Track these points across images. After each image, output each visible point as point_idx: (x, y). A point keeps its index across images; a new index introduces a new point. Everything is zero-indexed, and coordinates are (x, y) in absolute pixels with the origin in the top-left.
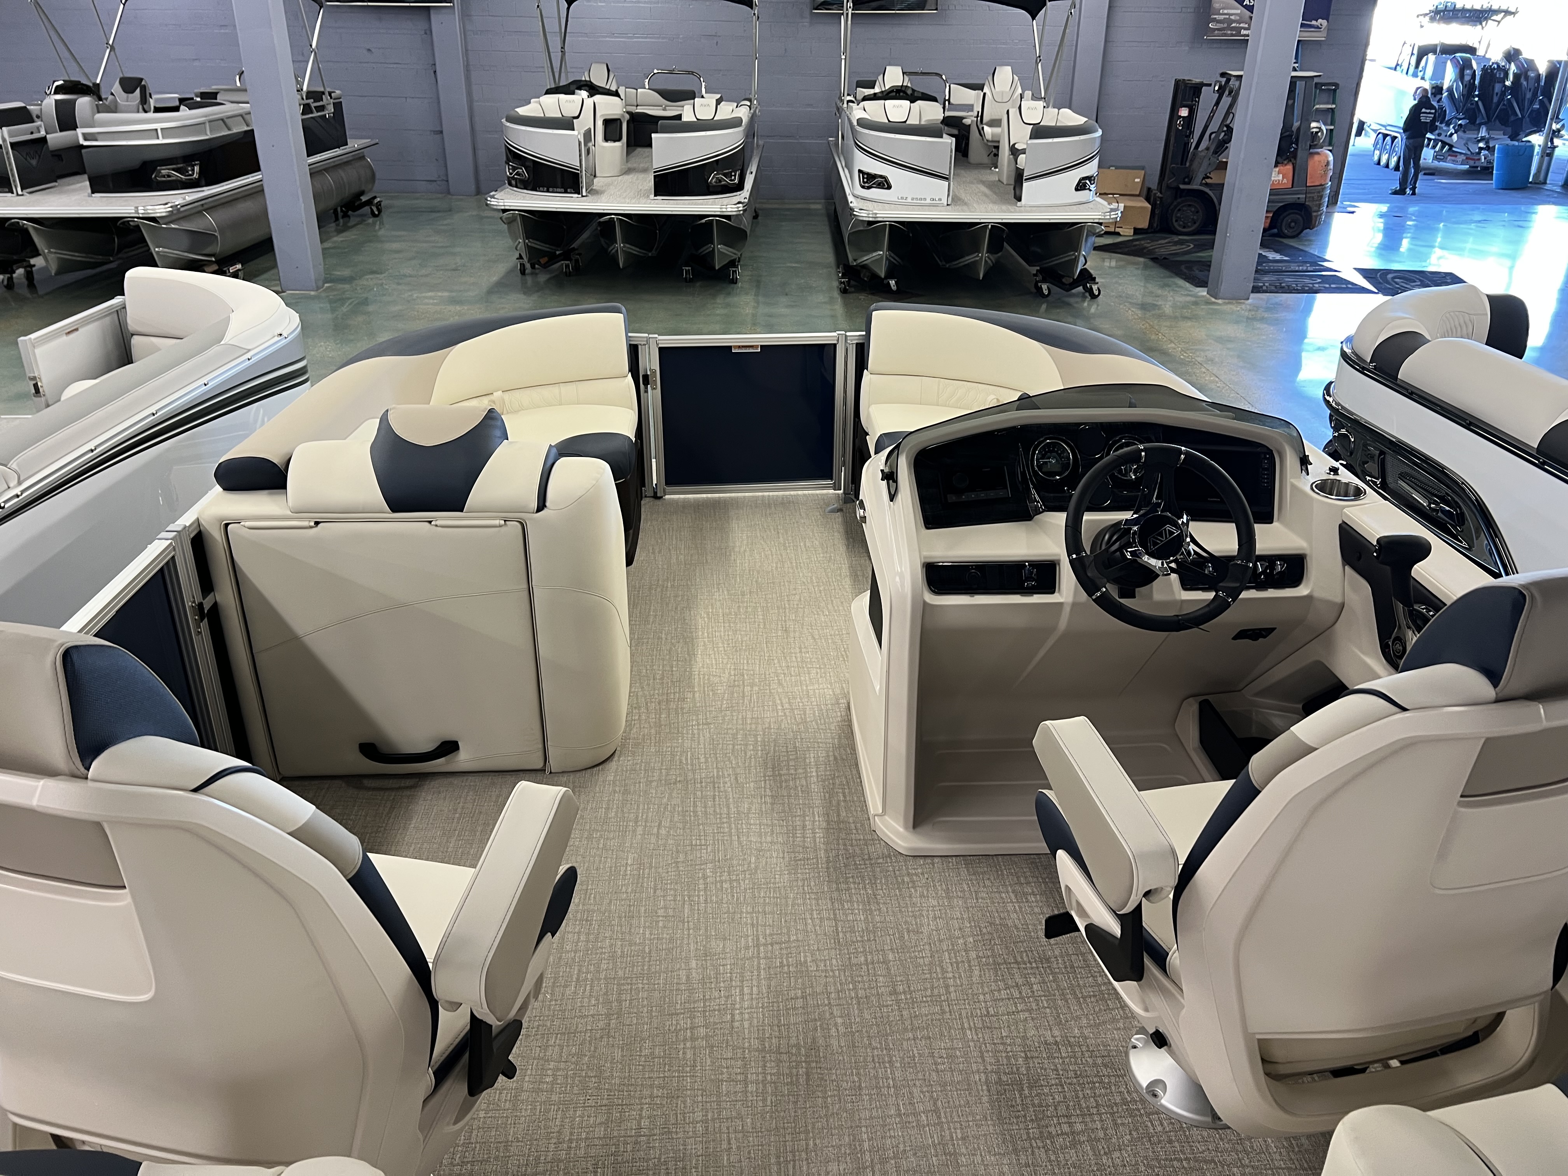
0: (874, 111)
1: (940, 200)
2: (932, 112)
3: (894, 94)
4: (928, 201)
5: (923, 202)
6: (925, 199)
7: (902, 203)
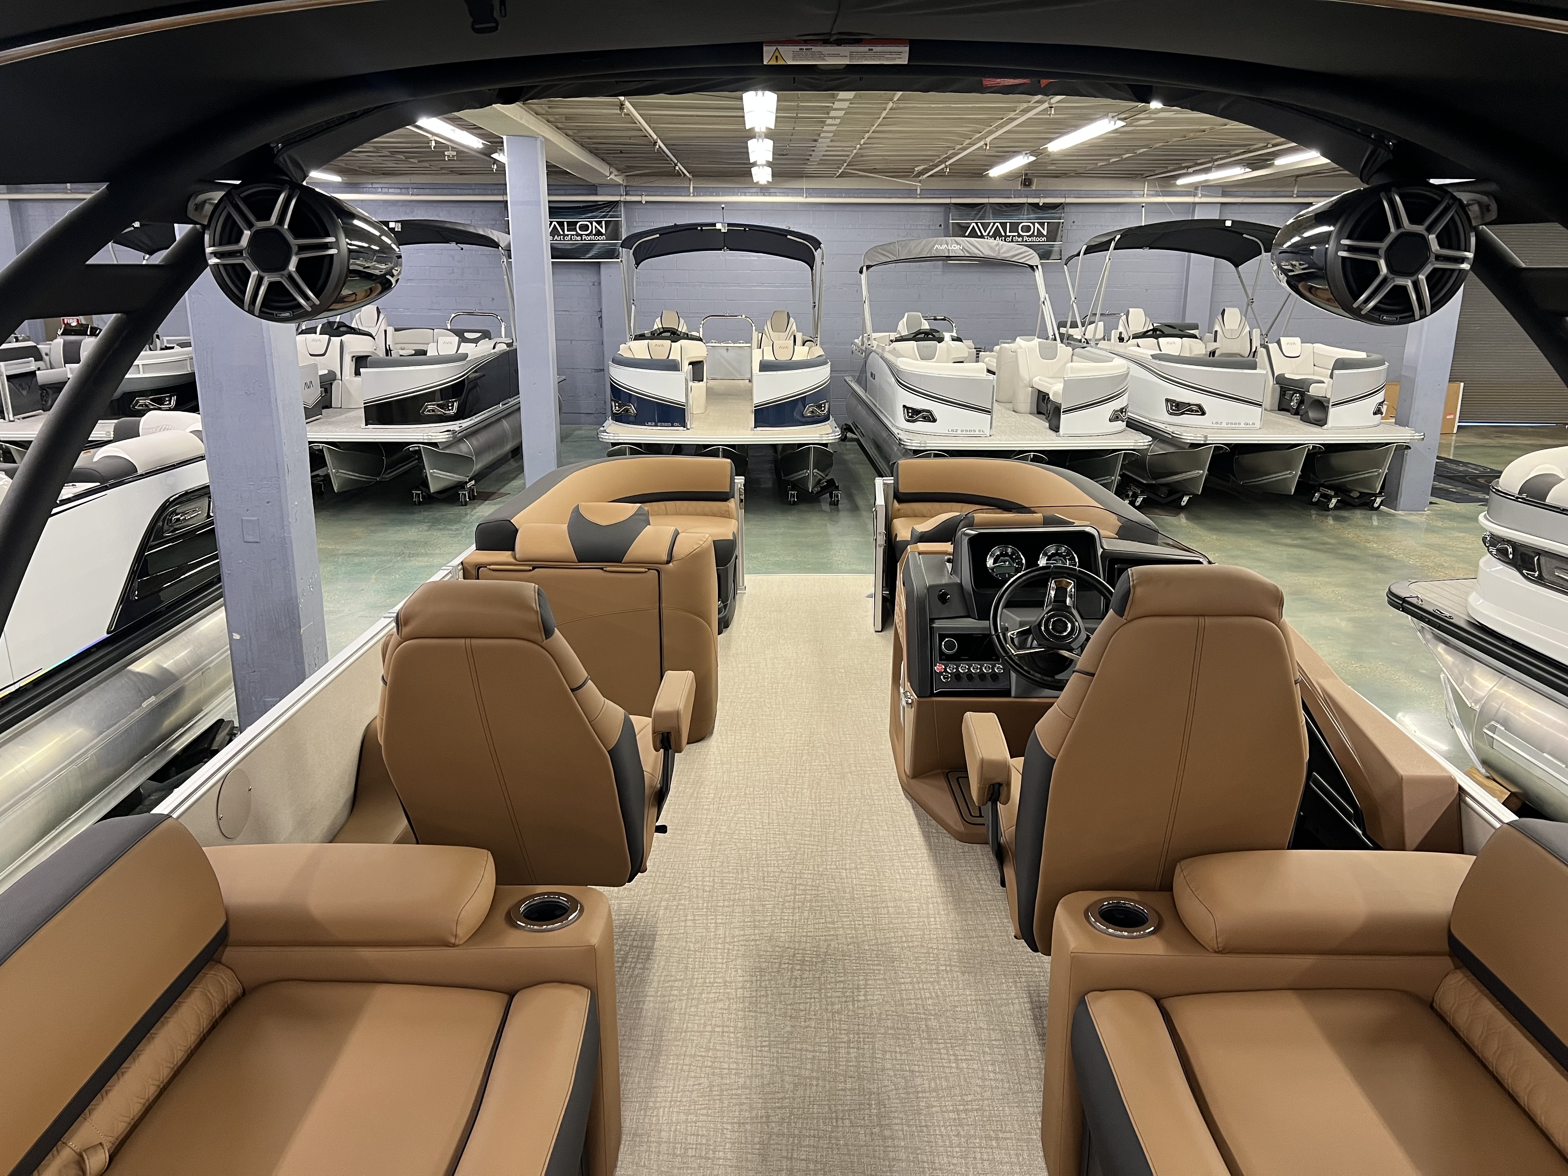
1: (1253, 424)
4: (1242, 425)
6: (1240, 424)
7: (1218, 428)
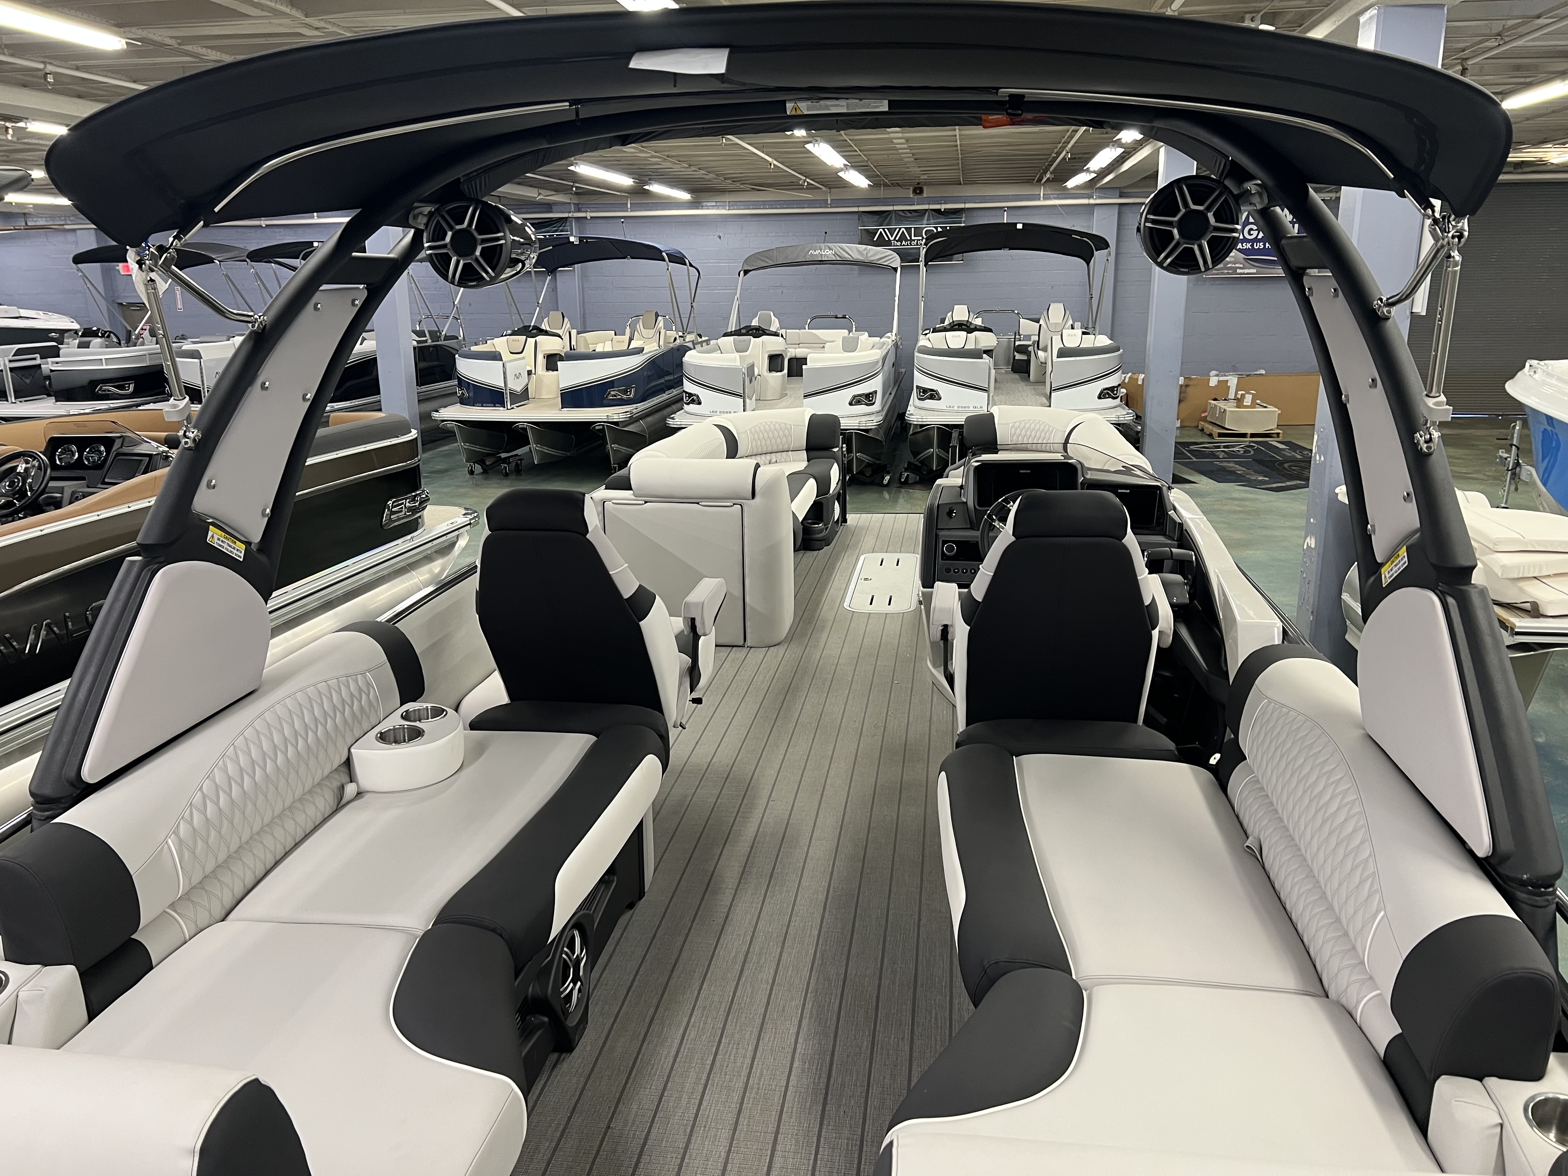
0: (936, 340)
1: (981, 407)
2: (987, 340)
3: (957, 327)
4: (971, 409)
6: (969, 407)
7: (949, 410)
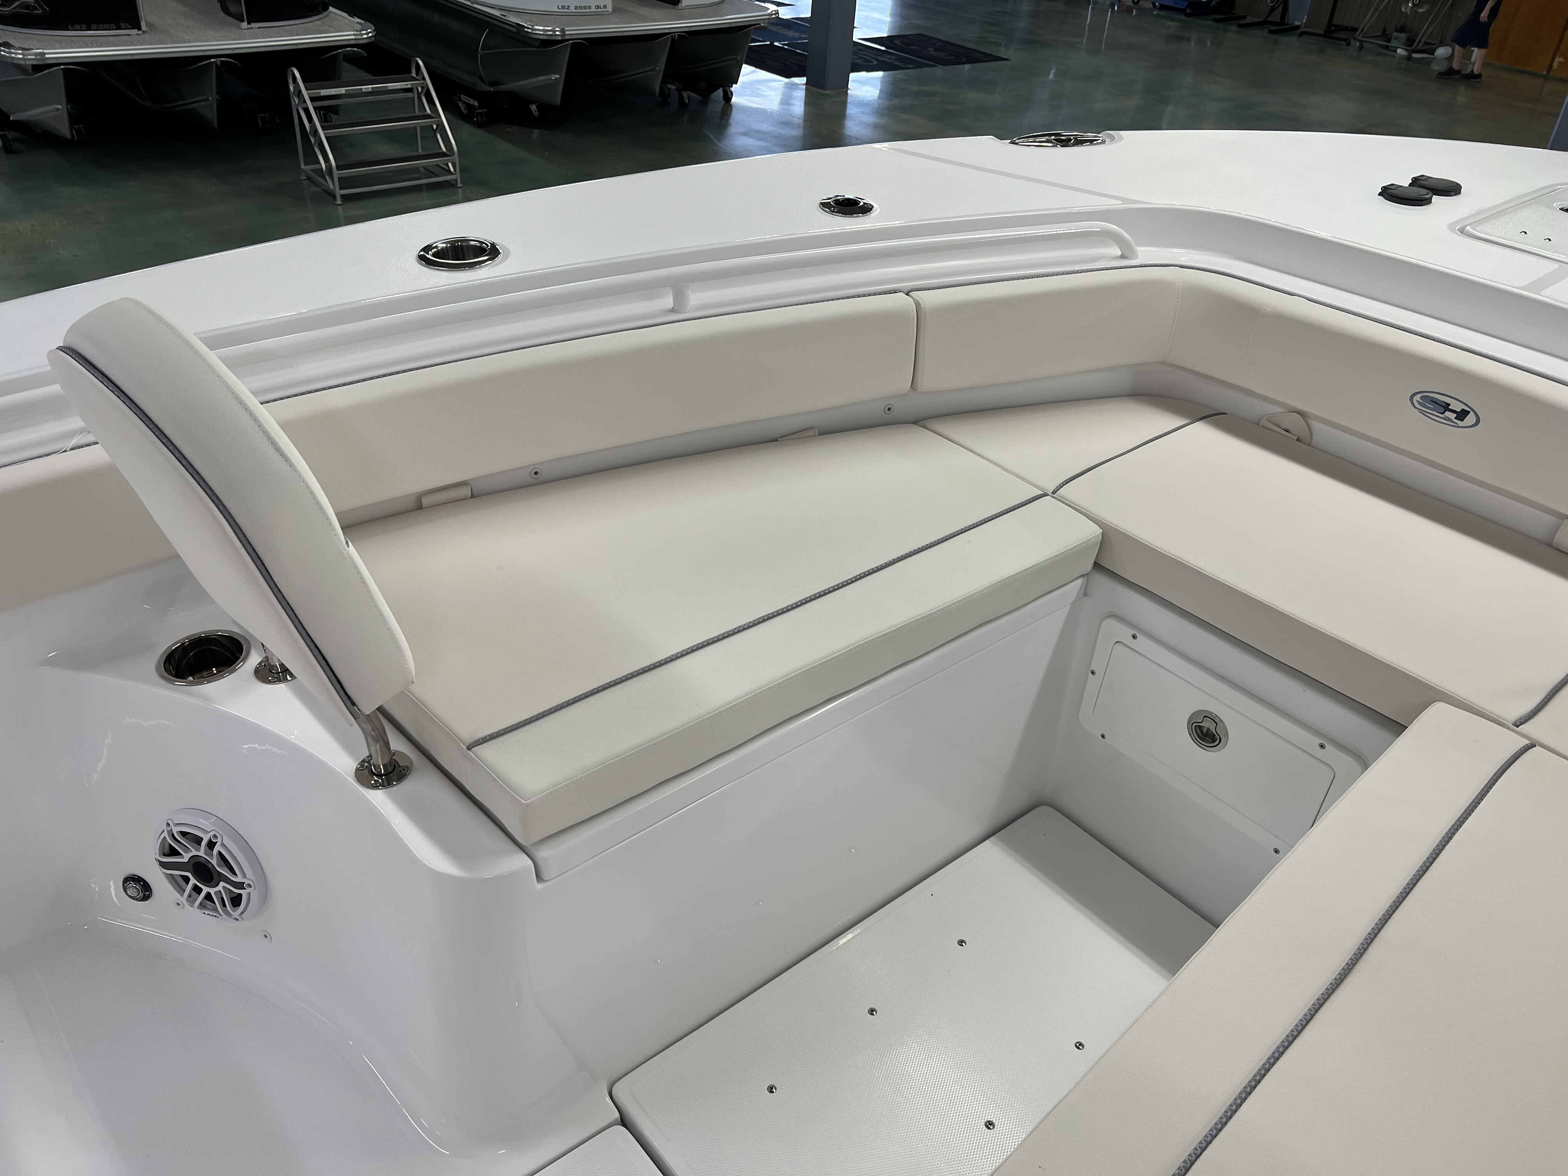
5: (587, 10)
